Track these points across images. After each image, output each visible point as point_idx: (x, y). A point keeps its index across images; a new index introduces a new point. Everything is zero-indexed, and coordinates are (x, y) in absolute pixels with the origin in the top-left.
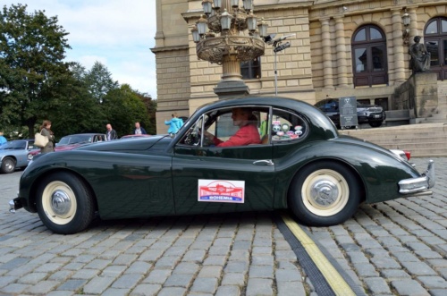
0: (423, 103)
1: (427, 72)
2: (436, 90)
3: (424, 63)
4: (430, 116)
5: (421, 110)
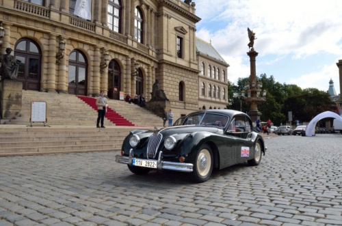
0: (8, 106)
1: (14, 80)
2: (20, 97)
3: (12, 72)
4: (14, 118)
5: (6, 112)
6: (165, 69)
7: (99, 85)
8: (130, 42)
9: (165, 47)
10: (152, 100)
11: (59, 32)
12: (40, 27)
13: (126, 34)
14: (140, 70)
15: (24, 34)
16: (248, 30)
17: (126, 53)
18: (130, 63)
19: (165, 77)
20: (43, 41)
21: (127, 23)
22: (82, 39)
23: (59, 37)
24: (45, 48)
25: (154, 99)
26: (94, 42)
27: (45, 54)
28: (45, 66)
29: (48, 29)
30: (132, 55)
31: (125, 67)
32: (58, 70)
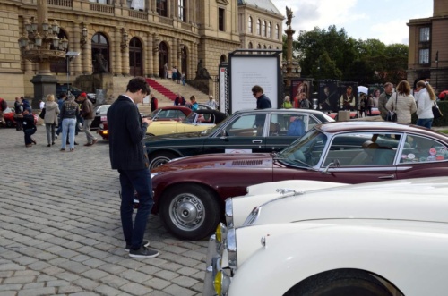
2: (112, 84)
6: (207, 44)
7: (152, 66)
8: (175, 23)
9: (206, 22)
10: (196, 78)
11: (122, 25)
12: (108, 23)
13: (172, 16)
14: (185, 49)
15: (97, 29)
16: (287, 8)
17: (173, 34)
18: (176, 43)
19: (207, 52)
20: (111, 34)
21: (172, 6)
22: (138, 28)
23: (122, 30)
24: (112, 39)
25: (198, 77)
26: (147, 30)
27: (113, 45)
28: (113, 54)
29: (114, 24)
30: (177, 36)
31: (171, 47)
32: (122, 57)
